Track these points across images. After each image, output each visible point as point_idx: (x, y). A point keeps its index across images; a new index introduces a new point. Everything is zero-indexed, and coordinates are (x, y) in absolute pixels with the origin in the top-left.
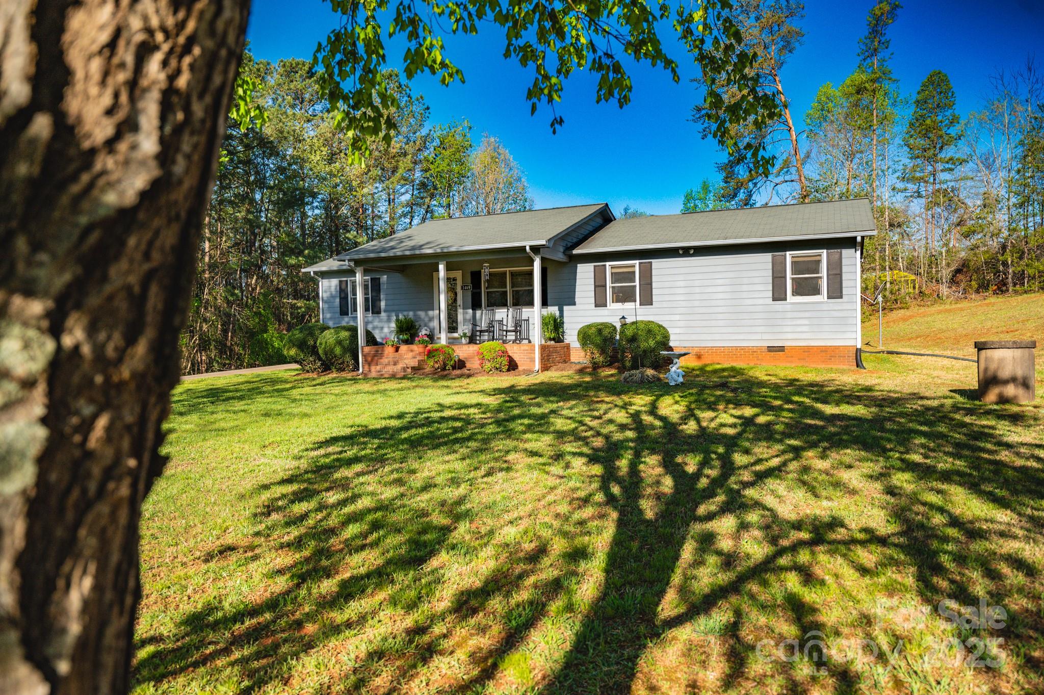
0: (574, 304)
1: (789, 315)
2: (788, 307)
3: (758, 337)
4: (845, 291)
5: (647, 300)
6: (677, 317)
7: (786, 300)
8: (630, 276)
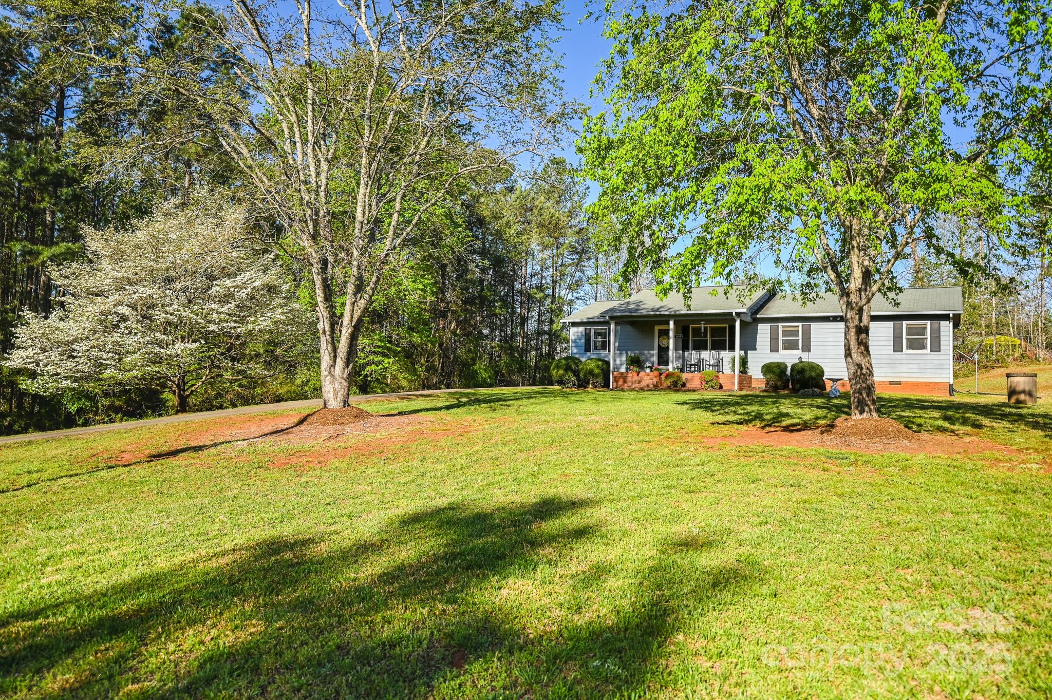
0: (755, 349)
1: (904, 361)
2: (904, 357)
3: (883, 375)
4: (942, 348)
5: (807, 348)
6: (828, 361)
7: (902, 351)
8: (796, 333)
